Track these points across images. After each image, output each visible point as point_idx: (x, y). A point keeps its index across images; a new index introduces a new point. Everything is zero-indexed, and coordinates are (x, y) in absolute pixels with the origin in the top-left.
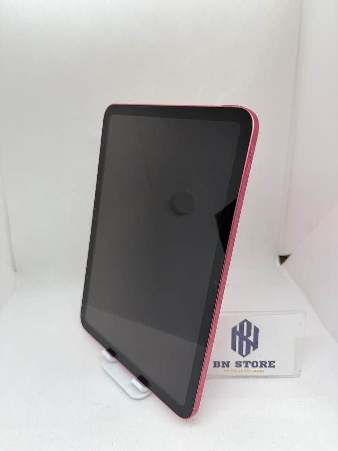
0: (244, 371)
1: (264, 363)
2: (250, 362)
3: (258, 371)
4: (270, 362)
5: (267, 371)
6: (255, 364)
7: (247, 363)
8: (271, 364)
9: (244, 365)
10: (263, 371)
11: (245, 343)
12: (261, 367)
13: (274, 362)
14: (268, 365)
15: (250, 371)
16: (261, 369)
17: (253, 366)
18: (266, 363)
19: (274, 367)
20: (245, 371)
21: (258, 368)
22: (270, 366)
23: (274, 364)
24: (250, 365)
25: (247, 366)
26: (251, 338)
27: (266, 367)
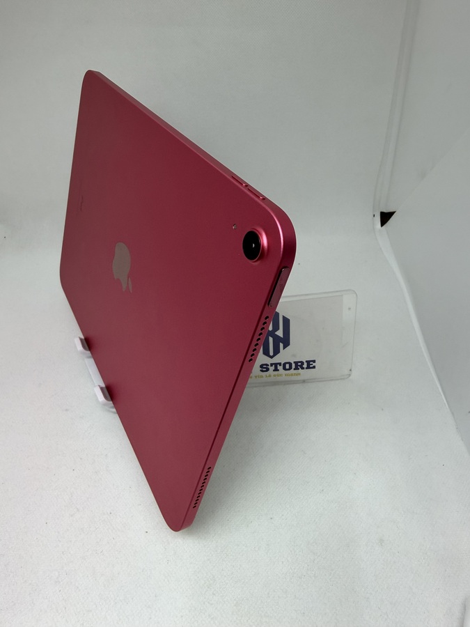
0: (272, 375)
1: (299, 364)
2: (280, 364)
3: (292, 375)
4: (308, 362)
5: (304, 373)
6: (287, 366)
7: (276, 365)
8: (310, 365)
9: (271, 368)
10: (299, 374)
11: (271, 339)
12: (296, 368)
13: (314, 361)
14: (305, 366)
15: (281, 375)
16: (296, 371)
17: (284, 368)
18: (302, 363)
19: (314, 367)
20: (275, 376)
21: (292, 371)
22: (308, 367)
23: (314, 364)
24: (280, 368)
25: (276, 369)
26: (280, 333)
27: (303, 368)
